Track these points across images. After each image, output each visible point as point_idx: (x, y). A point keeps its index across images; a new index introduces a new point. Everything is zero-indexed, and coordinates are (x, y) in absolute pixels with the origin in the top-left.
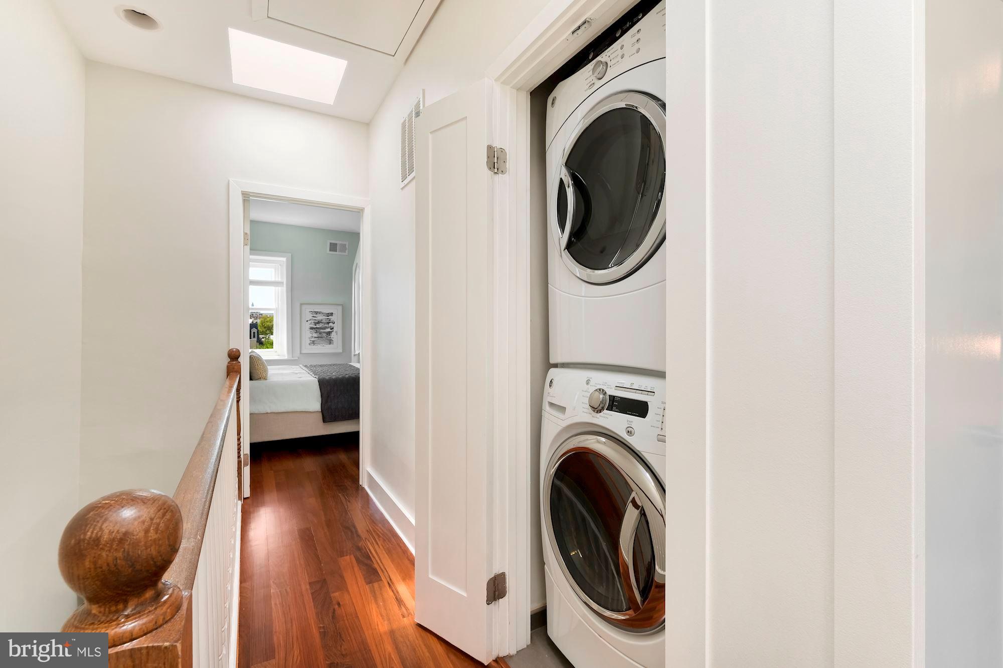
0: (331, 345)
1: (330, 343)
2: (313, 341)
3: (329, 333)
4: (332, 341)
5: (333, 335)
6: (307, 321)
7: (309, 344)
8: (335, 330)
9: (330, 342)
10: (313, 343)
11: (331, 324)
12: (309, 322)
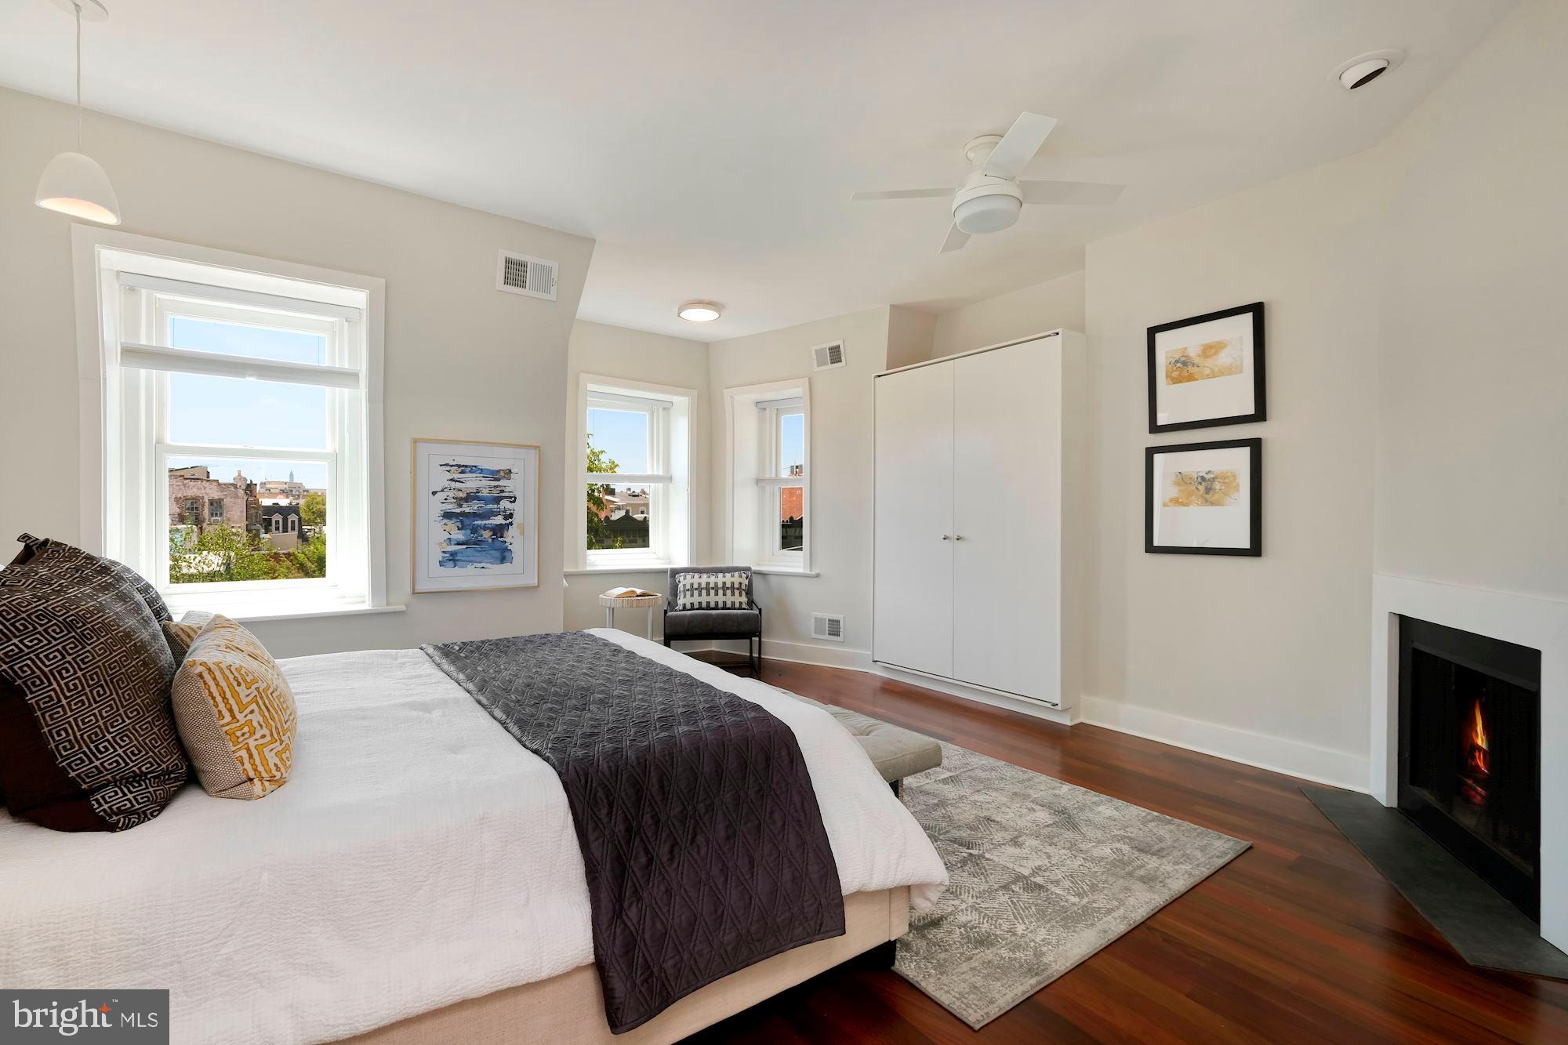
0: (506, 565)
1: (503, 560)
2: (453, 554)
3: (499, 531)
4: (507, 554)
5: (511, 536)
6: (434, 493)
7: (441, 564)
8: (516, 520)
9: (504, 555)
10: (452, 559)
11: (505, 504)
12: (441, 496)
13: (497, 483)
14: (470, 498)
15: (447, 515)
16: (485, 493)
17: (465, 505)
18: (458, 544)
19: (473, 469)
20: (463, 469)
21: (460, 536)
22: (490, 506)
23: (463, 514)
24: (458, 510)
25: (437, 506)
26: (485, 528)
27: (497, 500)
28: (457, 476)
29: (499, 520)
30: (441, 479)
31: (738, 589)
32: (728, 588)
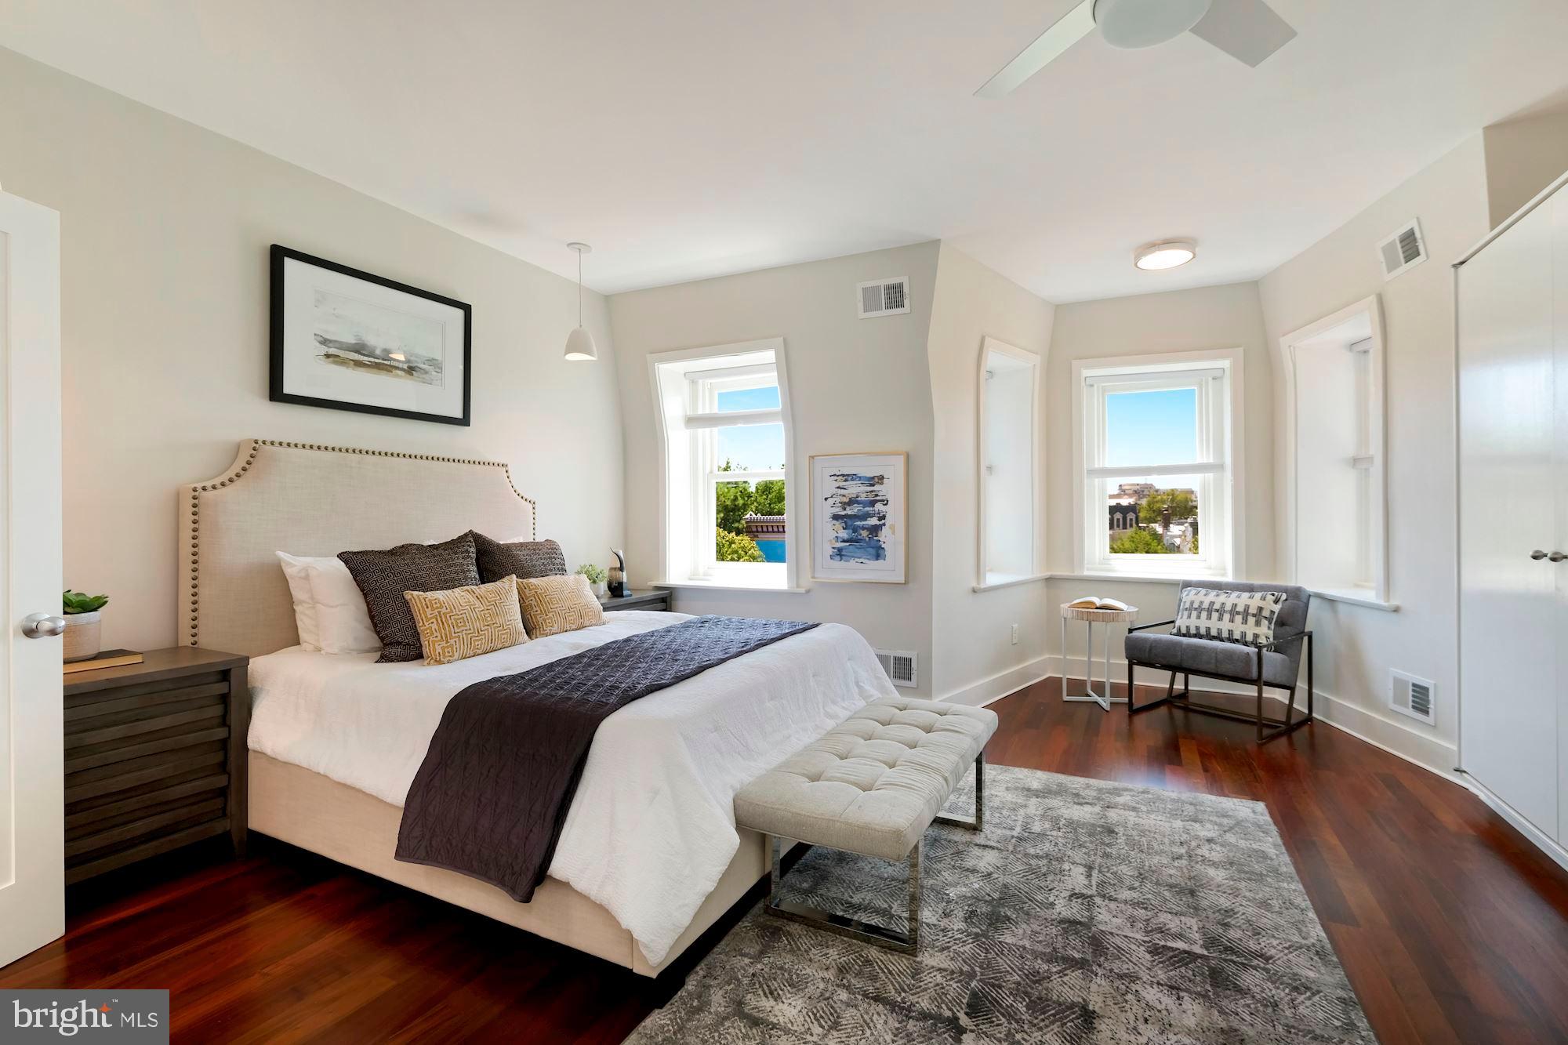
13: (872, 488)
14: (852, 502)
15: (836, 517)
16: (863, 498)
17: (848, 508)
18: (844, 541)
19: (853, 477)
20: (847, 477)
21: (844, 534)
22: (867, 509)
23: (846, 516)
24: (843, 513)
25: (828, 509)
26: (863, 528)
27: (873, 503)
28: (842, 484)
29: (874, 521)
30: (830, 486)
31: (1254, 615)
32: (1238, 613)
